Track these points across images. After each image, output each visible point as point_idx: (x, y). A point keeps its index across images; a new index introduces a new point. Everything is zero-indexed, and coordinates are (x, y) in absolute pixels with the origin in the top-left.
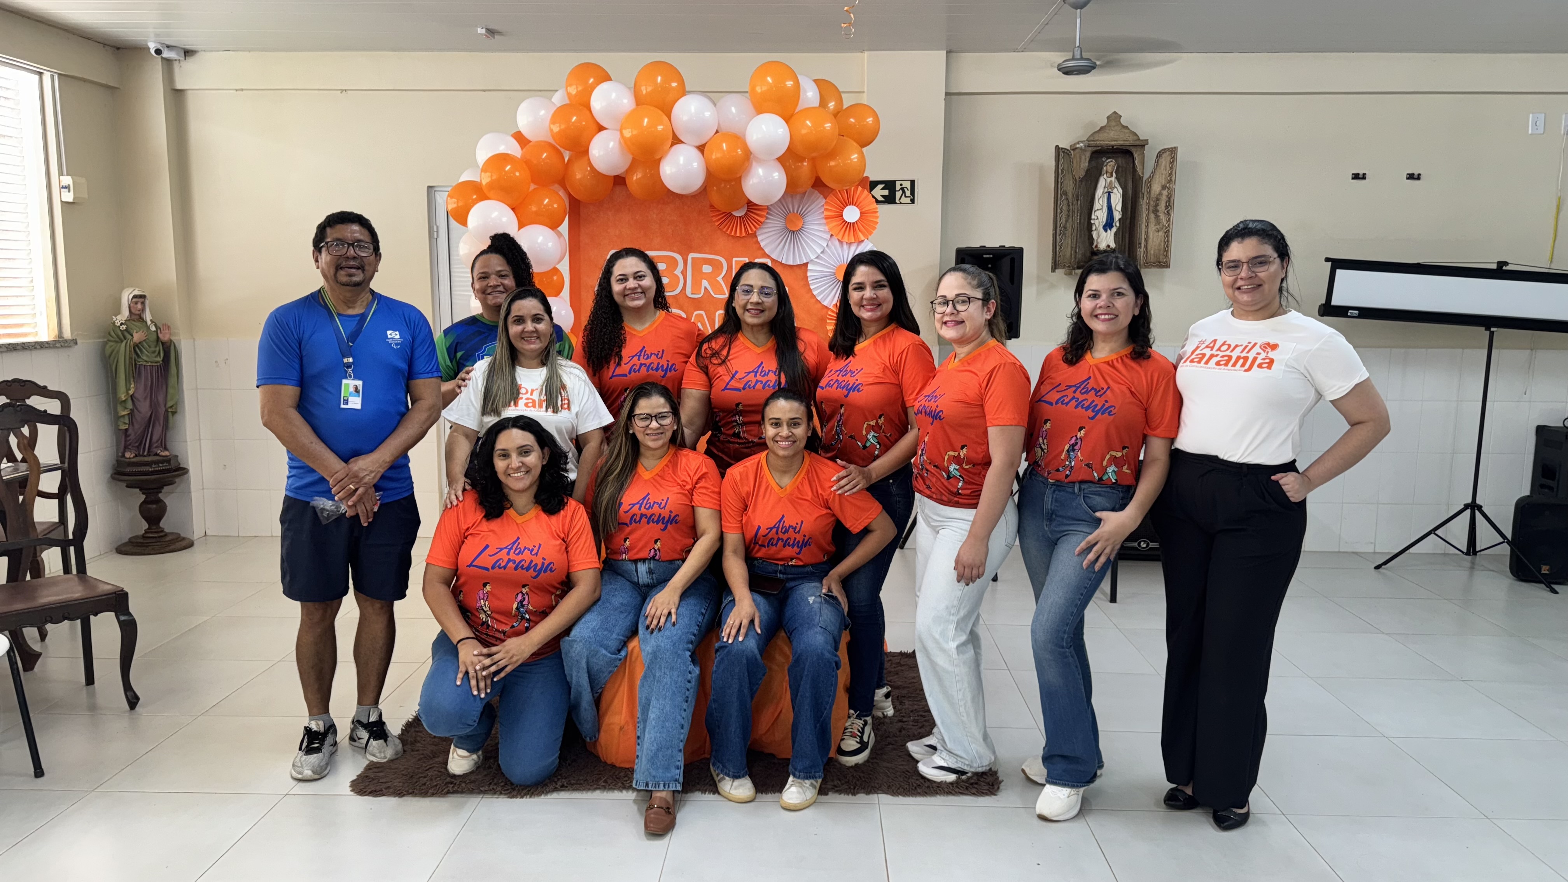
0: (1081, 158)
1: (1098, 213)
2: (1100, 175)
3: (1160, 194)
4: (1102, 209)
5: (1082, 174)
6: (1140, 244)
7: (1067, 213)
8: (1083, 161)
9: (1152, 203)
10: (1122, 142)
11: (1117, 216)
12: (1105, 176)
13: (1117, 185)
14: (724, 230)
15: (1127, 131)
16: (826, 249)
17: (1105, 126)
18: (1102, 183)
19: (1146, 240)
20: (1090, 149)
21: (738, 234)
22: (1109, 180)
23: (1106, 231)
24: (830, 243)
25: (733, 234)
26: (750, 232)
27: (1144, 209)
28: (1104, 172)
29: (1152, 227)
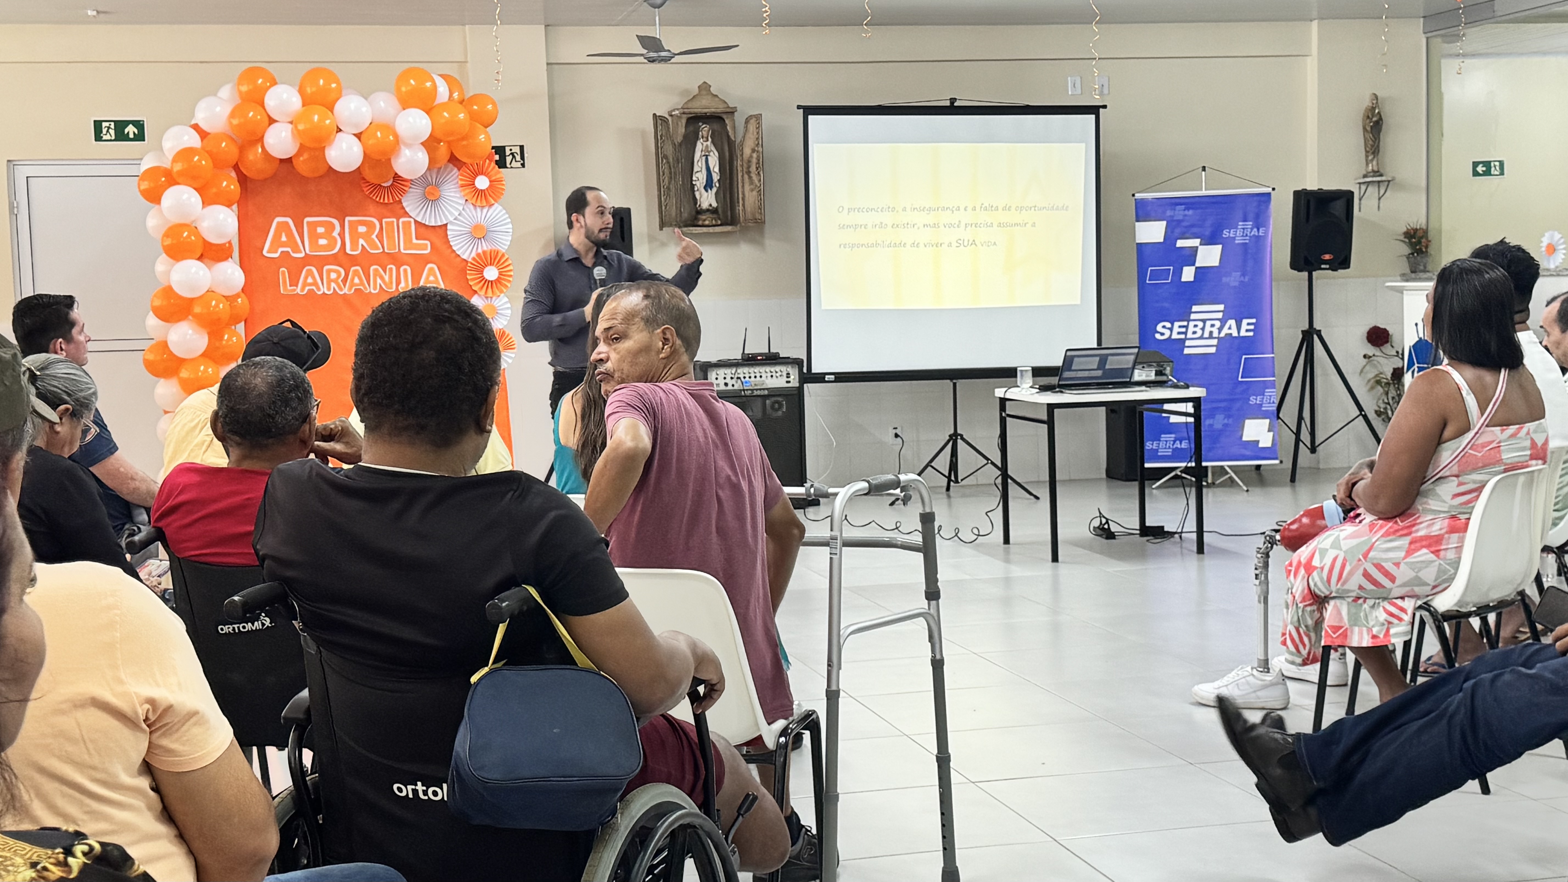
0: (677, 124)
1: (697, 175)
2: (697, 139)
3: (751, 156)
4: (701, 171)
5: (679, 139)
6: (738, 202)
7: (669, 175)
8: (680, 127)
9: (745, 165)
10: (713, 110)
11: (716, 177)
12: (701, 140)
13: (713, 149)
14: (374, 198)
15: (717, 99)
16: (463, 212)
17: (697, 95)
18: (699, 146)
19: (743, 199)
20: (685, 116)
21: (386, 201)
22: (705, 144)
23: (707, 191)
24: (465, 207)
25: (382, 201)
26: (397, 199)
27: (739, 171)
28: (700, 136)
29: (747, 187)
